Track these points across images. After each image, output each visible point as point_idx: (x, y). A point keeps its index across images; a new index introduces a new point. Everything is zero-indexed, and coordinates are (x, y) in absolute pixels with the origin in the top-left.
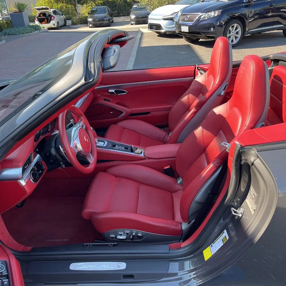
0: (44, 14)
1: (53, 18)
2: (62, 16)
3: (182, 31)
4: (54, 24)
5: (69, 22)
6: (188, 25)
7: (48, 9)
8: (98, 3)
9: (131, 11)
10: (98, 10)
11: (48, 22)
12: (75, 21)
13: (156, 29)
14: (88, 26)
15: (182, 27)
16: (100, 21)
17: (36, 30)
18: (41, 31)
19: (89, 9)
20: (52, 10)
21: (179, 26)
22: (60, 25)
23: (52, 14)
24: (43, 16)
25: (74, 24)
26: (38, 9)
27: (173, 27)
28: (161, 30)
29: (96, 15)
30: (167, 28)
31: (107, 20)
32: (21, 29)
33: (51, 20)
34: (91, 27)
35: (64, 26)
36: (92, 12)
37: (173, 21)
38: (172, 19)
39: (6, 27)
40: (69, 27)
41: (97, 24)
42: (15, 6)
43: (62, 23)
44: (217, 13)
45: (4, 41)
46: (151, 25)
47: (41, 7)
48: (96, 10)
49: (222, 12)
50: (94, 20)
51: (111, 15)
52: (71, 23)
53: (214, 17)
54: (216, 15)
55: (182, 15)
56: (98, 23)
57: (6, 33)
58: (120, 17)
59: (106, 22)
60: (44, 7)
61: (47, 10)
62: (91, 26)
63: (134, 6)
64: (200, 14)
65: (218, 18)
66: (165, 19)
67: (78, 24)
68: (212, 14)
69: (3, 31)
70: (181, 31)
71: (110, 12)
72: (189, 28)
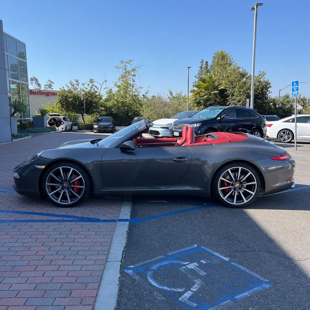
0: (54, 119)
1: (62, 123)
2: (69, 122)
3: (175, 135)
4: (63, 128)
5: (75, 128)
6: (178, 132)
7: (59, 115)
8: (102, 114)
9: (132, 122)
10: (103, 119)
11: (58, 126)
12: (82, 127)
13: (155, 135)
14: (93, 132)
15: (174, 133)
16: (104, 128)
17: (53, 131)
18: (56, 132)
19: (94, 118)
20: (63, 117)
21: (172, 132)
22: (67, 129)
23: (62, 120)
24: (54, 121)
25: (80, 129)
26: (50, 115)
27: (168, 134)
28: (158, 135)
29: (101, 123)
30: (164, 134)
31: (111, 128)
32: (42, 129)
33: (60, 124)
34: (96, 133)
35: (71, 130)
36: (98, 121)
37: (168, 129)
38: (167, 128)
39: (29, 127)
40: (75, 131)
41: (101, 130)
42: (39, 112)
43: (68, 128)
44: (198, 125)
45: (30, 136)
46: (151, 132)
47: (54, 114)
48: (102, 120)
49: (201, 124)
50: (99, 127)
51: (115, 125)
52: (77, 128)
53: (196, 127)
54: (198, 126)
55: (175, 125)
56: (103, 130)
57: (29, 131)
58: (122, 127)
59: (109, 129)
60: (56, 114)
61: (58, 117)
62: (96, 131)
63: (135, 119)
64: (187, 125)
65: (199, 128)
66: (162, 128)
67: (84, 129)
68: (195, 125)
69: (27, 129)
70: (173, 136)
71: (114, 122)
72: (179, 133)
